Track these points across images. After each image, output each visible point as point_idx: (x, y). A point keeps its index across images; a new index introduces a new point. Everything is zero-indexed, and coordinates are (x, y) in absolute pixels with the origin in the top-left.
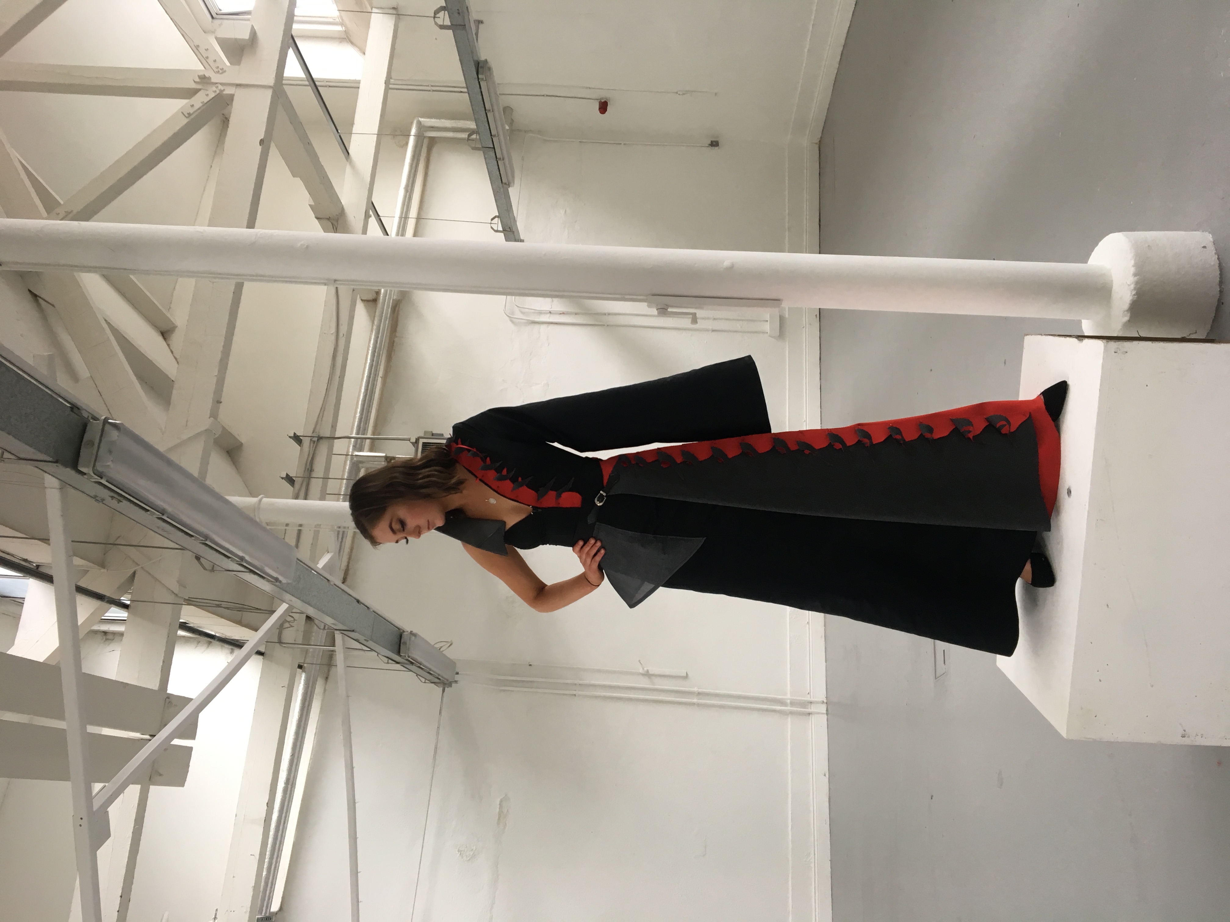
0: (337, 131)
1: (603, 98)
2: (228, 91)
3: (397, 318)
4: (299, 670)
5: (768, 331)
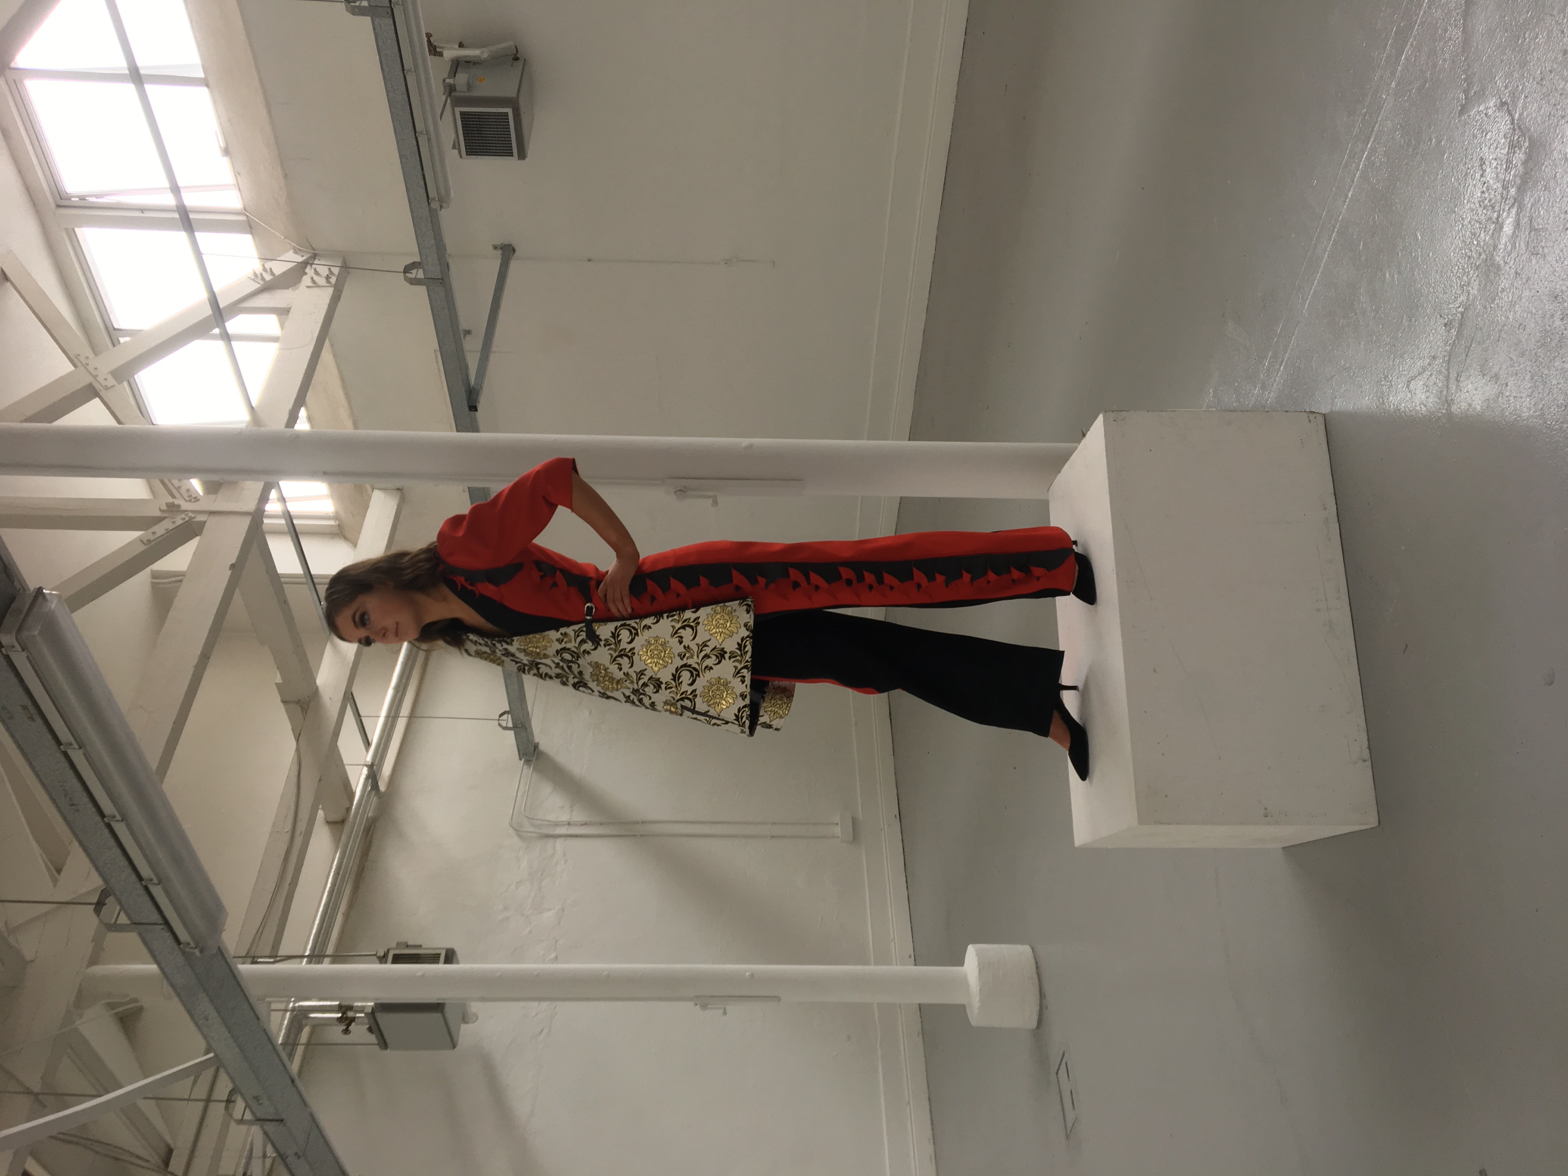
2: (200, 518)
3: (372, 836)
5: (840, 835)
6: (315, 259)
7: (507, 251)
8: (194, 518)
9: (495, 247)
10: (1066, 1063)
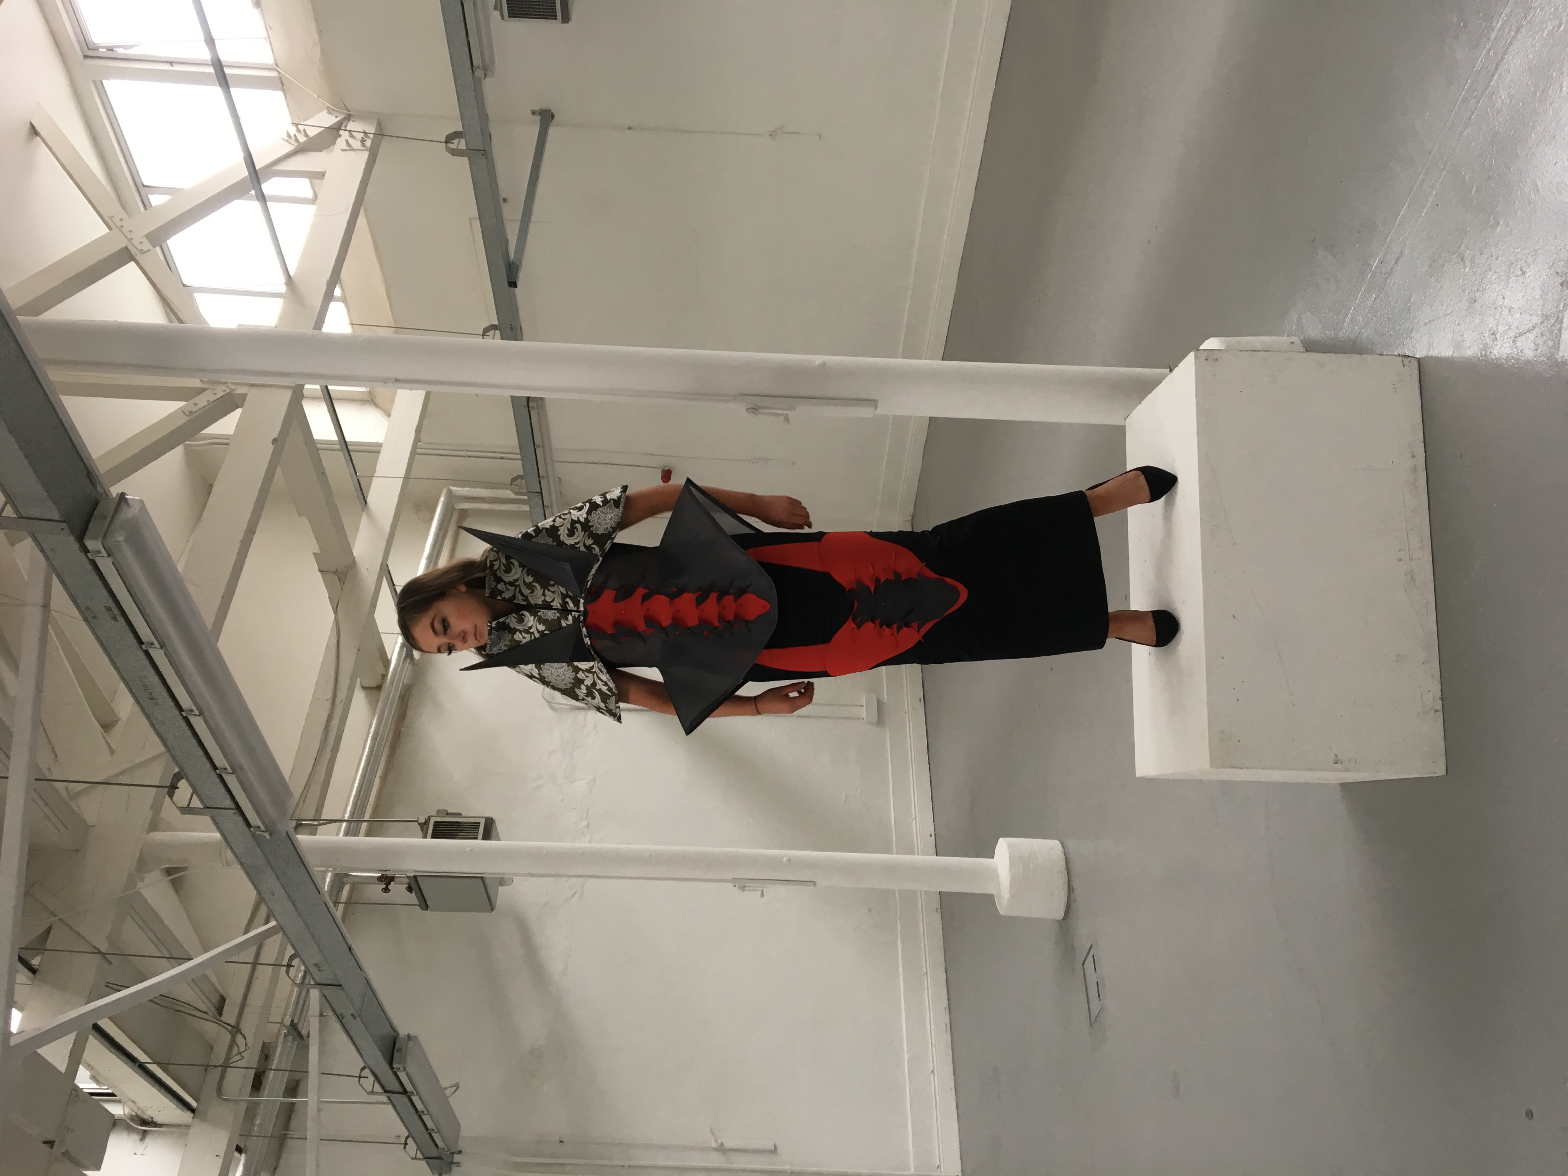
0: (356, 473)
1: (666, 467)
2: (240, 390)
3: (407, 704)
4: (237, 1154)
5: (865, 716)
6: (349, 120)
7: (546, 117)
8: (235, 390)
9: (534, 113)
10: (1093, 956)
